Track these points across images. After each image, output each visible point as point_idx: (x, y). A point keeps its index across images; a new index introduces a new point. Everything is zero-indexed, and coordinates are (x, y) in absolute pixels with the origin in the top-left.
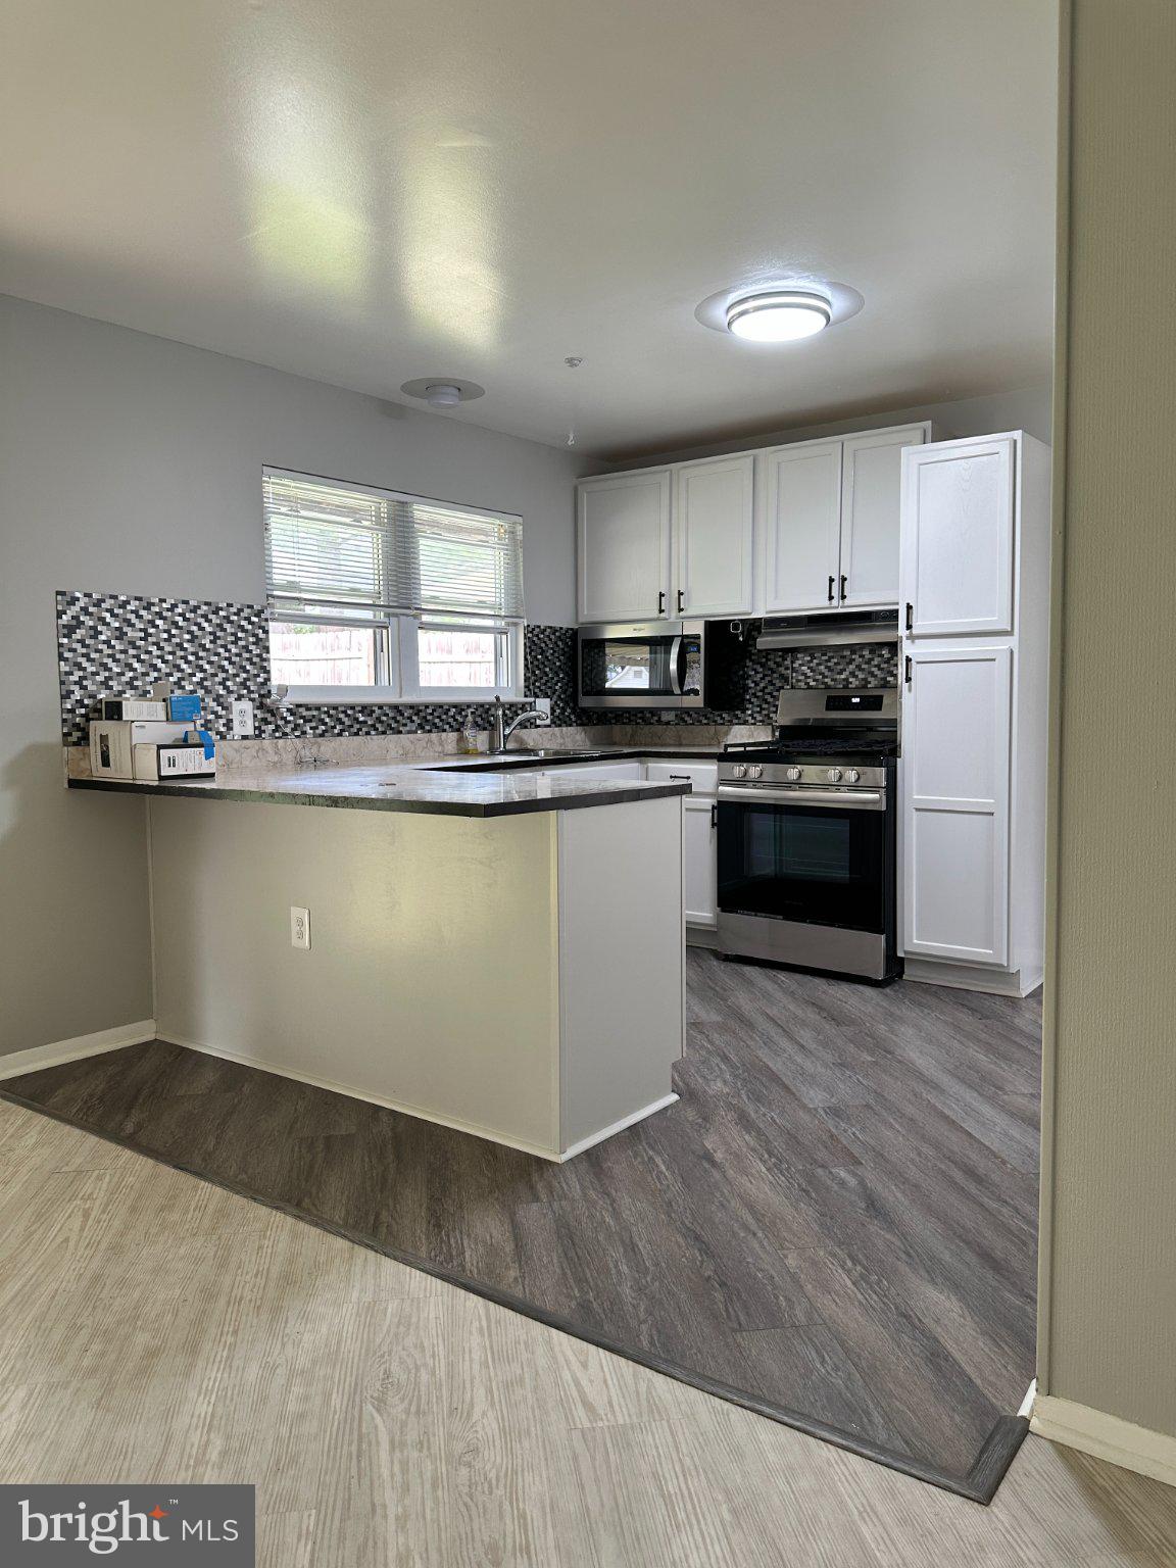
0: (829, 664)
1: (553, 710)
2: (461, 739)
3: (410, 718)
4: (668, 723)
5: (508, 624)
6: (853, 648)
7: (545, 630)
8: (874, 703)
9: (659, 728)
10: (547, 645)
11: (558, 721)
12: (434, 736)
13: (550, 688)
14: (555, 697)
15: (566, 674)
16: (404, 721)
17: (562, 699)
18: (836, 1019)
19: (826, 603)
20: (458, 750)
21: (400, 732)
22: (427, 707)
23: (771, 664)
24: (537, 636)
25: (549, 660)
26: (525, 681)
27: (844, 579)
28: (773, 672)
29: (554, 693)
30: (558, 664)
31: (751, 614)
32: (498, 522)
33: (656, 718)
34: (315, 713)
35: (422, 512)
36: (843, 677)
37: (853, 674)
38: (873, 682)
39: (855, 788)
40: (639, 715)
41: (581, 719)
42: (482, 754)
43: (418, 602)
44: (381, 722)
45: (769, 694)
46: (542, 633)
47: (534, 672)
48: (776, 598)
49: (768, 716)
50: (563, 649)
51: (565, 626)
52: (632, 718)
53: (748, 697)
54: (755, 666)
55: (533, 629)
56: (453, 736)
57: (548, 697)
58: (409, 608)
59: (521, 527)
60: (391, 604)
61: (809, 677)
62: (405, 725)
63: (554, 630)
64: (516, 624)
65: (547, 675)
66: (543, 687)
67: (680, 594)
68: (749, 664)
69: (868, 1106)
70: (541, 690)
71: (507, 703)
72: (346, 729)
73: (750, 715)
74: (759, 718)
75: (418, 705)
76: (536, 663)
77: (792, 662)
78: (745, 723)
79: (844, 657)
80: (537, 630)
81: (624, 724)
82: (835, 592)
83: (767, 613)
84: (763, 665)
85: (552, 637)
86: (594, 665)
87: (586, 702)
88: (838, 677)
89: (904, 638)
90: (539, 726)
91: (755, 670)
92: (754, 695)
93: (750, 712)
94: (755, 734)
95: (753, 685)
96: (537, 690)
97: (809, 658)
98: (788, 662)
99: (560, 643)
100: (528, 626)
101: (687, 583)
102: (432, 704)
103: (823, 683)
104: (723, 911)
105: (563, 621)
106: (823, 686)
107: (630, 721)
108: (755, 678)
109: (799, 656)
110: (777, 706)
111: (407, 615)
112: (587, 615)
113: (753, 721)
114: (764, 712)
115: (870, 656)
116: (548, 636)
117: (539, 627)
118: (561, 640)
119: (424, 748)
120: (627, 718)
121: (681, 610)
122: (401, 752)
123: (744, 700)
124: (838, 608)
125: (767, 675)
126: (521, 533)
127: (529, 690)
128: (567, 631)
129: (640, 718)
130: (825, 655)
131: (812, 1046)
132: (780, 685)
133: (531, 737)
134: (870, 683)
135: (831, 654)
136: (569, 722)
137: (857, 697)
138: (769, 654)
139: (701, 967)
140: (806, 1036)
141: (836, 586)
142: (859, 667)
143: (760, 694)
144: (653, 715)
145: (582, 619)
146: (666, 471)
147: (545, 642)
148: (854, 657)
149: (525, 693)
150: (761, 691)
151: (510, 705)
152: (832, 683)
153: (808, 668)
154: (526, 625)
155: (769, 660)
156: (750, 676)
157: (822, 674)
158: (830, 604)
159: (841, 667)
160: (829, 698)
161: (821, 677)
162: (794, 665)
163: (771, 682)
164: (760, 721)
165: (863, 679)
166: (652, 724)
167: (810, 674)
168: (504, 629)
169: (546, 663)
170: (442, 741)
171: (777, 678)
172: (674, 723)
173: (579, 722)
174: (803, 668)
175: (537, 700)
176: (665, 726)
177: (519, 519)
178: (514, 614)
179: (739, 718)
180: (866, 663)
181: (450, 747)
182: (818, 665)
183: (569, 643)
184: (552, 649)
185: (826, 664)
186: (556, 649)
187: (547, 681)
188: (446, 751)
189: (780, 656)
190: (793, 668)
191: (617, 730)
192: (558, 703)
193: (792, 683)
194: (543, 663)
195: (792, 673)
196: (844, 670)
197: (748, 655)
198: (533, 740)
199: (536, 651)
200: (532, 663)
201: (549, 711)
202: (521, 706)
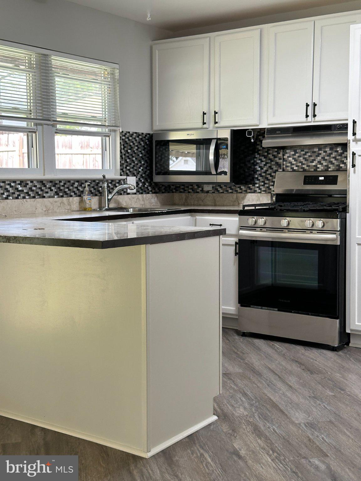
0: (306, 156)
1: (137, 184)
2: (82, 202)
3: (50, 188)
4: (208, 192)
5: (110, 131)
6: (320, 147)
7: (133, 134)
8: (333, 180)
9: (203, 195)
10: (134, 144)
11: (141, 190)
12: (65, 199)
13: (136, 170)
14: (139, 176)
15: (146, 161)
16: (46, 190)
17: (143, 177)
18: (311, 370)
19: (304, 119)
20: (80, 208)
21: (44, 197)
22: (60, 182)
23: (270, 156)
24: (128, 138)
25: (135, 153)
26: (121, 166)
27: (315, 105)
28: (272, 161)
29: (138, 174)
30: (141, 155)
31: (258, 125)
32: (104, 67)
33: (200, 189)
35: (57, 61)
36: (314, 164)
37: (320, 163)
38: (332, 168)
39: (321, 231)
40: (190, 187)
41: (155, 189)
42: (95, 210)
43: (54, 116)
44: (33, 191)
45: (269, 174)
46: (131, 136)
47: (126, 160)
48: (274, 115)
49: (268, 187)
50: (144, 146)
51: (145, 132)
52: (186, 189)
53: (256, 176)
54: (261, 158)
55: (126, 134)
56: (76, 199)
57: (135, 176)
58: (50, 120)
59: (118, 71)
60: (38, 118)
61: (293, 164)
62: (47, 192)
63: (138, 135)
64: (115, 131)
65: (134, 162)
66: (132, 170)
67: (216, 113)
68: (257, 156)
69: (331, 422)
70: (130, 172)
71: (110, 179)
72: (11, 195)
73: (258, 187)
74: (263, 189)
75: (55, 180)
76: (127, 155)
77: (283, 155)
78: (255, 192)
79: (314, 152)
80: (128, 134)
81: (181, 192)
82: (310, 113)
83: (269, 125)
84: (265, 157)
85: (137, 139)
86: (162, 157)
87: (158, 179)
88: (311, 164)
89: (351, 141)
90: (129, 194)
91: (260, 160)
92: (260, 175)
93: (257, 185)
94: (261, 199)
95: (259, 169)
96: (128, 172)
97: (293, 153)
98: (281, 155)
99: (142, 143)
100: (122, 132)
101: (220, 106)
102: (64, 180)
103: (303, 168)
104: (242, 306)
105: (144, 129)
106: (302, 170)
107: (185, 190)
108: (261, 165)
109: (287, 151)
110: (274, 182)
111: (48, 125)
112: (158, 126)
113: (259, 191)
114: (266, 185)
115: (330, 152)
116: (135, 138)
117: (129, 132)
118: (143, 141)
119: (59, 207)
120: (183, 189)
121: (216, 123)
122: (44, 209)
123: (253, 178)
124: (311, 122)
125: (268, 163)
126: (118, 74)
127: (123, 171)
128: (146, 136)
129: (191, 189)
130: (303, 151)
131: (296, 386)
132: (276, 169)
133: (124, 200)
134: (330, 168)
135: (307, 151)
136: (147, 191)
137: (321, 176)
138: (270, 150)
139: (229, 340)
140: (292, 380)
141: (310, 109)
142: (323, 158)
143: (264, 174)
144: (199, 187)
145: (155, 128)
146: (207, 37)
147: (133, 142)
148: (320, 152)
149: (120, 173)
150: (264, 172)
151: (112, 180)
152: (307, 168)
153: (293, 159)
154: (121, 131)
155: (270, 154)
156: (258, 163)
157: (301, 162)
158: (307, 120)
159: (313, 158)
160: (305, 177)
161: (300, 164)
162: (285, 157)
163: (270, 167)
164: (264, 191)
165: (326, 166)
166: (198, 192)
167: (294, 162)
168: (109, 134)
169: (134, 155)
170: (70, 203)
171: (274, 165)
172: (211, 192)
173: (153, 191)
174: (290, 159)
175: (128, 178)
176: (206, 194)
177: (117, 66)
178: (114, 125)
179: (251, 189)
180: (328, 156)
181: (75, 206)
182: (299, 157)
183: (147, 143)
184: (137, 146)
185: (303, 156)
186: (140, 146)
187: (134, 166)
188: (72, 209)
189: (276, 152)
190: (283, 159)
191: (177, 196)
192: (141, 179)
193: (283, 168)
194: (132, 155)
195: (283, 162)
196: (314, 160)
197: (257, 150)
198: (126, 202)
199: (127, 147)
200: (125, 155)
201: (135, 184)
202: (118, 181)
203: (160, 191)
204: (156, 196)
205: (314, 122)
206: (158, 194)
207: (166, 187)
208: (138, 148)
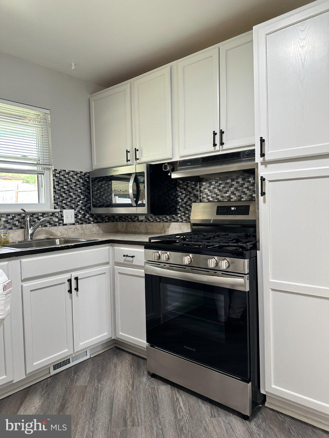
0: (220, 188)
1: (76, 216)
4: (142, 221)
5: (44, 169)
7: (69, 173)
8: (244, 210)
9: (138, 224)
10: (71, 181)
11: (79, 221)
13: (73, 203)
14: (78, 209)
15: (86, 196)
17: (82, 210)
19: (212, 148)
23: (189, 189)
24: (63, 175)
25: (73, 189)
26: (54, 200)
28: (191, 193)
29: (77, 207)
31: (171, 159)
32: (33, 112)
33: (136, 218)
36: (227, 195)
37: (233, 193)
38: (245, 198)
41: (97, 219)
45: (188, 205)
47: (61, 195)
48: (185, 148)
49: (188, 217)
50: (83, 183)
51: (84, 171)
52: (126, 218)
53: (178, 207)
55: (60, 172)
57: (73, 208)
59: (50, 116)
61: (209, 196)
63: (77, 174)
64: (49, 169)
65: (72, 197)
66: (68, 204)
67: (136, 150)
68: (179, 189)
70: (66, 205)
71: (40, 213)
73: (180, 217)
74: (184, 219)
76: (63, 190)
77: (200, 187)
78: (178, 221)
79: (227, 183)
81: (123, 221)
82: (218, 142)
83: (180, 157)
84: (185, 190)
85: (75, 177)
86: (106, 192)
88: (224, 195)
89: (259, 164)
90: (66, 225)
91: (181, 192)
92: (182, 206)
93: (179, 215)
94: (182, 227)
95: (180, 201)
96: (64, 205)
97: (208, 185)
98: (198, 187)
101: (140, 144)
103: (217, 199)
105: (84, 168)
106: (217, 201)
107: (126, 220)
108: (181, 197)
109: (204, 183)
110: (191, 212)
112: (97, 165)
113: (181, 220)
114: (186, 215)
115: (243, 182)
116: (72, 176)
117: (65, 171)
118: (81, 178)
120: (124, 219)
121: (137, 159)
123: (176, 208)
124: (219, 151)
125: (187, 195)
126: (49, 119)
127: (58, 205)
128: (85, 174)
129: (130, 218)
130: (217, 182)
132: (194, 200)
134: (243, 198)
135: (221, 182)
136: (88, 222)
137: (233, 207)
138: (188, 183)
142: (236, 189)
143: (184, 205)
144: (135, 217)
145: (95, 168)
146: (128, 83)
147: (69, 179)
148: (233, 183)
149: (54, 206)
150: (185, 204)
151: (42, 213)
152: (222, 199)
153: (208, 191)
154: (53, 169)
155: (188, 187)
156: (179, 196)
157: (216, 193)
158: (215, 149)
159: (226, 189)
160: (218, 207)
161: (215, 195)
162: (201, 189)
163: (189, 199)
164: (185, 220)
165: (239, 196)
166: (135, 221)
167: (209, 194)
168: (42, 172)
169: (71, 190)
171: (192, 197)
172: (144, 221)
173: (95, 221)
174: (206, 190)
175: (64, 211)
176: (140, 223)
177: (48, 112)
178: (48, 164)
179: (174, 219)
180: (240, 186)
182: (214, 188)
183: (87, 180)
184: (74, 183)
185: (218, 188)
186: (78, 183)
187: (71, 200)
189: (194, 184)
190: (200, 191)
191: (120, 224)
192: (80, 211)
193: (200, 199)
194: (69, 191)
195: (200, 194)
196: (228, 191)
197: (178, 184)
198: (60, 232)
199: (63, 184)
200: (60, 190)
201: (73, 216)
202: (51, 214)
203: (103, 221)
204: (98, 225)
205: (222, 150)
206: (99, 224)
207: (109, 217)
208: (77, 184)
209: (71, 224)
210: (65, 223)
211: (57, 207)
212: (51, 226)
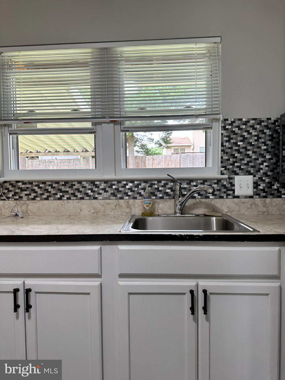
1: (256, 185)
3: (104, 189)
7: (247, 122)
10: (249, 133)
11: (261, 193)
12: (124, 201)
13: (252, 167)
14: (258, 176)
17: (268, 176)
21: (95, 198)
22: (119, 182)
24: (238, 127)
25: (252, 145)
26: (222, 162)
29: (259, 171)
30: (264, 148)
34: (29, 186)
43: (121, 112)
44: (80, 192)
46: (245, 124)
47: (233, 155)
50: (271, 135)
55: (233, 122)
57: (249, 173)
60: (96, 116)
63: (260, 122)
65: (250, 157)
66: (244, 167)
70: (241, 169)
71: (200, 179)
72: (52, 195)
75: (111, 181)
76: (236, 148)
80: (238, 122)
85: (258, 126)
90: (238, 197)
96: (236, 169)
99: (267, 131)
102: (124, 181)
116: (252, 126)
117: (241, 120)
118: (268, 128)
119: (113, 209)
122: (92, 212)
128: (276, 121)
133: (226, 205)
136: (277, 194)
149: (221, 171)
151: (204, 180)
154: (223, 119)
168: (210, 125)
169: (249, 148)
170: (129, 205)
175: (236, 177)
178: (216, 112)
181: (138, 210)
183: (279, 130)
184: (255, 136)
186: (261, 136)
187: (248, 162)
188: (133, 212)
192: (264, 178)
194: (245, 148)
198: (228, 207)
199: (236, 139)
200: (231, 148)
201: (251, 185)
202: (216, 181)
208: (259, 138)
209: (246, 197)
210: (236, 194)
211: (225, 172)
212: (215, 198)
